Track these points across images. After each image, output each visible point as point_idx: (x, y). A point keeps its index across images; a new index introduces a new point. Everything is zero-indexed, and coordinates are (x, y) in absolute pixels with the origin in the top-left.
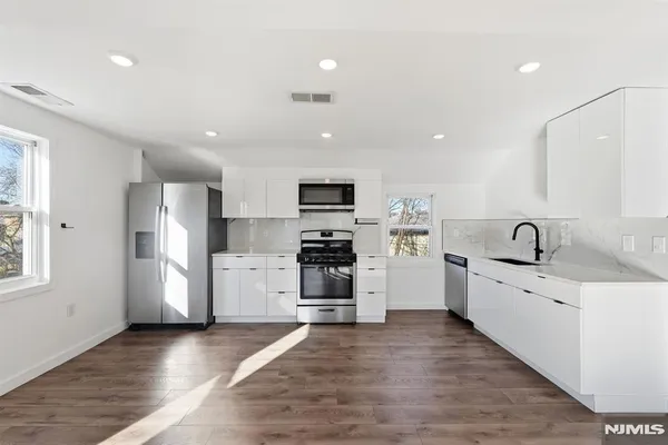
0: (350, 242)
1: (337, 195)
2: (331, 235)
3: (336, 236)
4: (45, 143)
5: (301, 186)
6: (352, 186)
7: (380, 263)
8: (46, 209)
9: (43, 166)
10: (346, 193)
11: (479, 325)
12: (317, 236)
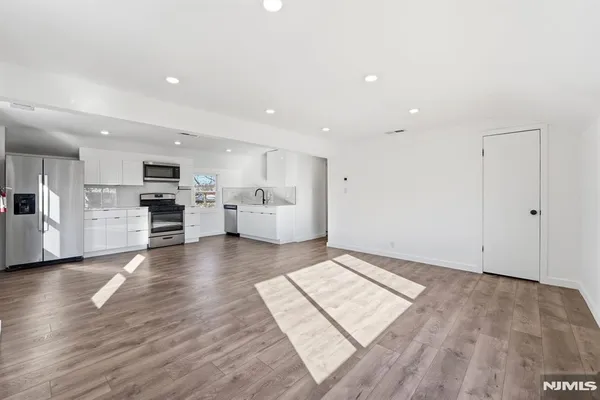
0: (174, 200)
1: (170, 172)
2: (161, 196)
3: (165, 197)
5: (145, 166)
6: (179, 168)
10: (174, 172)
12: (152, 197)
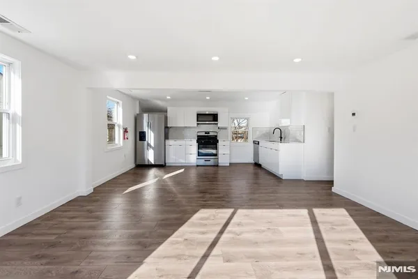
0: (216, 136)
1: (211, 118)
2: (209, 133)
3: (211, 134)
4: (121, 102)
5: (198, 114)
6: (217, 114)
7: (227, 143)
8: (121, 123)
9: (120, 110)
10: (215, 117)
11: (263, 166)
12: (204, 134)
